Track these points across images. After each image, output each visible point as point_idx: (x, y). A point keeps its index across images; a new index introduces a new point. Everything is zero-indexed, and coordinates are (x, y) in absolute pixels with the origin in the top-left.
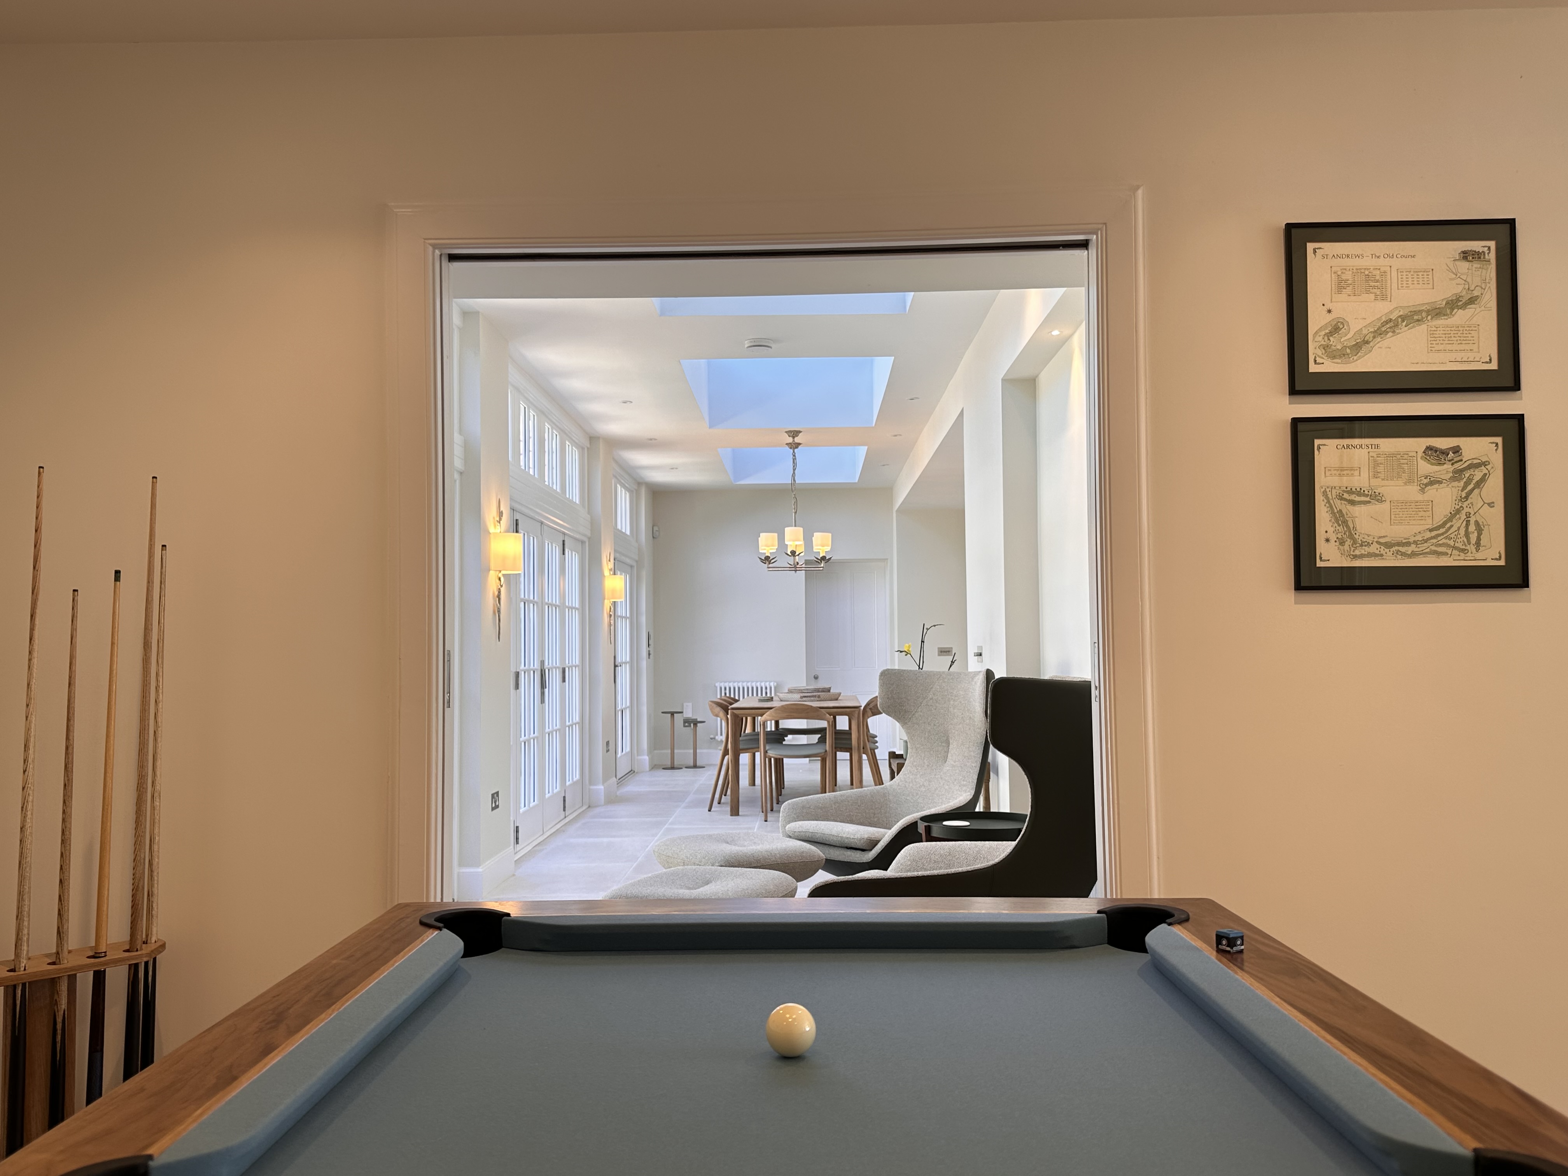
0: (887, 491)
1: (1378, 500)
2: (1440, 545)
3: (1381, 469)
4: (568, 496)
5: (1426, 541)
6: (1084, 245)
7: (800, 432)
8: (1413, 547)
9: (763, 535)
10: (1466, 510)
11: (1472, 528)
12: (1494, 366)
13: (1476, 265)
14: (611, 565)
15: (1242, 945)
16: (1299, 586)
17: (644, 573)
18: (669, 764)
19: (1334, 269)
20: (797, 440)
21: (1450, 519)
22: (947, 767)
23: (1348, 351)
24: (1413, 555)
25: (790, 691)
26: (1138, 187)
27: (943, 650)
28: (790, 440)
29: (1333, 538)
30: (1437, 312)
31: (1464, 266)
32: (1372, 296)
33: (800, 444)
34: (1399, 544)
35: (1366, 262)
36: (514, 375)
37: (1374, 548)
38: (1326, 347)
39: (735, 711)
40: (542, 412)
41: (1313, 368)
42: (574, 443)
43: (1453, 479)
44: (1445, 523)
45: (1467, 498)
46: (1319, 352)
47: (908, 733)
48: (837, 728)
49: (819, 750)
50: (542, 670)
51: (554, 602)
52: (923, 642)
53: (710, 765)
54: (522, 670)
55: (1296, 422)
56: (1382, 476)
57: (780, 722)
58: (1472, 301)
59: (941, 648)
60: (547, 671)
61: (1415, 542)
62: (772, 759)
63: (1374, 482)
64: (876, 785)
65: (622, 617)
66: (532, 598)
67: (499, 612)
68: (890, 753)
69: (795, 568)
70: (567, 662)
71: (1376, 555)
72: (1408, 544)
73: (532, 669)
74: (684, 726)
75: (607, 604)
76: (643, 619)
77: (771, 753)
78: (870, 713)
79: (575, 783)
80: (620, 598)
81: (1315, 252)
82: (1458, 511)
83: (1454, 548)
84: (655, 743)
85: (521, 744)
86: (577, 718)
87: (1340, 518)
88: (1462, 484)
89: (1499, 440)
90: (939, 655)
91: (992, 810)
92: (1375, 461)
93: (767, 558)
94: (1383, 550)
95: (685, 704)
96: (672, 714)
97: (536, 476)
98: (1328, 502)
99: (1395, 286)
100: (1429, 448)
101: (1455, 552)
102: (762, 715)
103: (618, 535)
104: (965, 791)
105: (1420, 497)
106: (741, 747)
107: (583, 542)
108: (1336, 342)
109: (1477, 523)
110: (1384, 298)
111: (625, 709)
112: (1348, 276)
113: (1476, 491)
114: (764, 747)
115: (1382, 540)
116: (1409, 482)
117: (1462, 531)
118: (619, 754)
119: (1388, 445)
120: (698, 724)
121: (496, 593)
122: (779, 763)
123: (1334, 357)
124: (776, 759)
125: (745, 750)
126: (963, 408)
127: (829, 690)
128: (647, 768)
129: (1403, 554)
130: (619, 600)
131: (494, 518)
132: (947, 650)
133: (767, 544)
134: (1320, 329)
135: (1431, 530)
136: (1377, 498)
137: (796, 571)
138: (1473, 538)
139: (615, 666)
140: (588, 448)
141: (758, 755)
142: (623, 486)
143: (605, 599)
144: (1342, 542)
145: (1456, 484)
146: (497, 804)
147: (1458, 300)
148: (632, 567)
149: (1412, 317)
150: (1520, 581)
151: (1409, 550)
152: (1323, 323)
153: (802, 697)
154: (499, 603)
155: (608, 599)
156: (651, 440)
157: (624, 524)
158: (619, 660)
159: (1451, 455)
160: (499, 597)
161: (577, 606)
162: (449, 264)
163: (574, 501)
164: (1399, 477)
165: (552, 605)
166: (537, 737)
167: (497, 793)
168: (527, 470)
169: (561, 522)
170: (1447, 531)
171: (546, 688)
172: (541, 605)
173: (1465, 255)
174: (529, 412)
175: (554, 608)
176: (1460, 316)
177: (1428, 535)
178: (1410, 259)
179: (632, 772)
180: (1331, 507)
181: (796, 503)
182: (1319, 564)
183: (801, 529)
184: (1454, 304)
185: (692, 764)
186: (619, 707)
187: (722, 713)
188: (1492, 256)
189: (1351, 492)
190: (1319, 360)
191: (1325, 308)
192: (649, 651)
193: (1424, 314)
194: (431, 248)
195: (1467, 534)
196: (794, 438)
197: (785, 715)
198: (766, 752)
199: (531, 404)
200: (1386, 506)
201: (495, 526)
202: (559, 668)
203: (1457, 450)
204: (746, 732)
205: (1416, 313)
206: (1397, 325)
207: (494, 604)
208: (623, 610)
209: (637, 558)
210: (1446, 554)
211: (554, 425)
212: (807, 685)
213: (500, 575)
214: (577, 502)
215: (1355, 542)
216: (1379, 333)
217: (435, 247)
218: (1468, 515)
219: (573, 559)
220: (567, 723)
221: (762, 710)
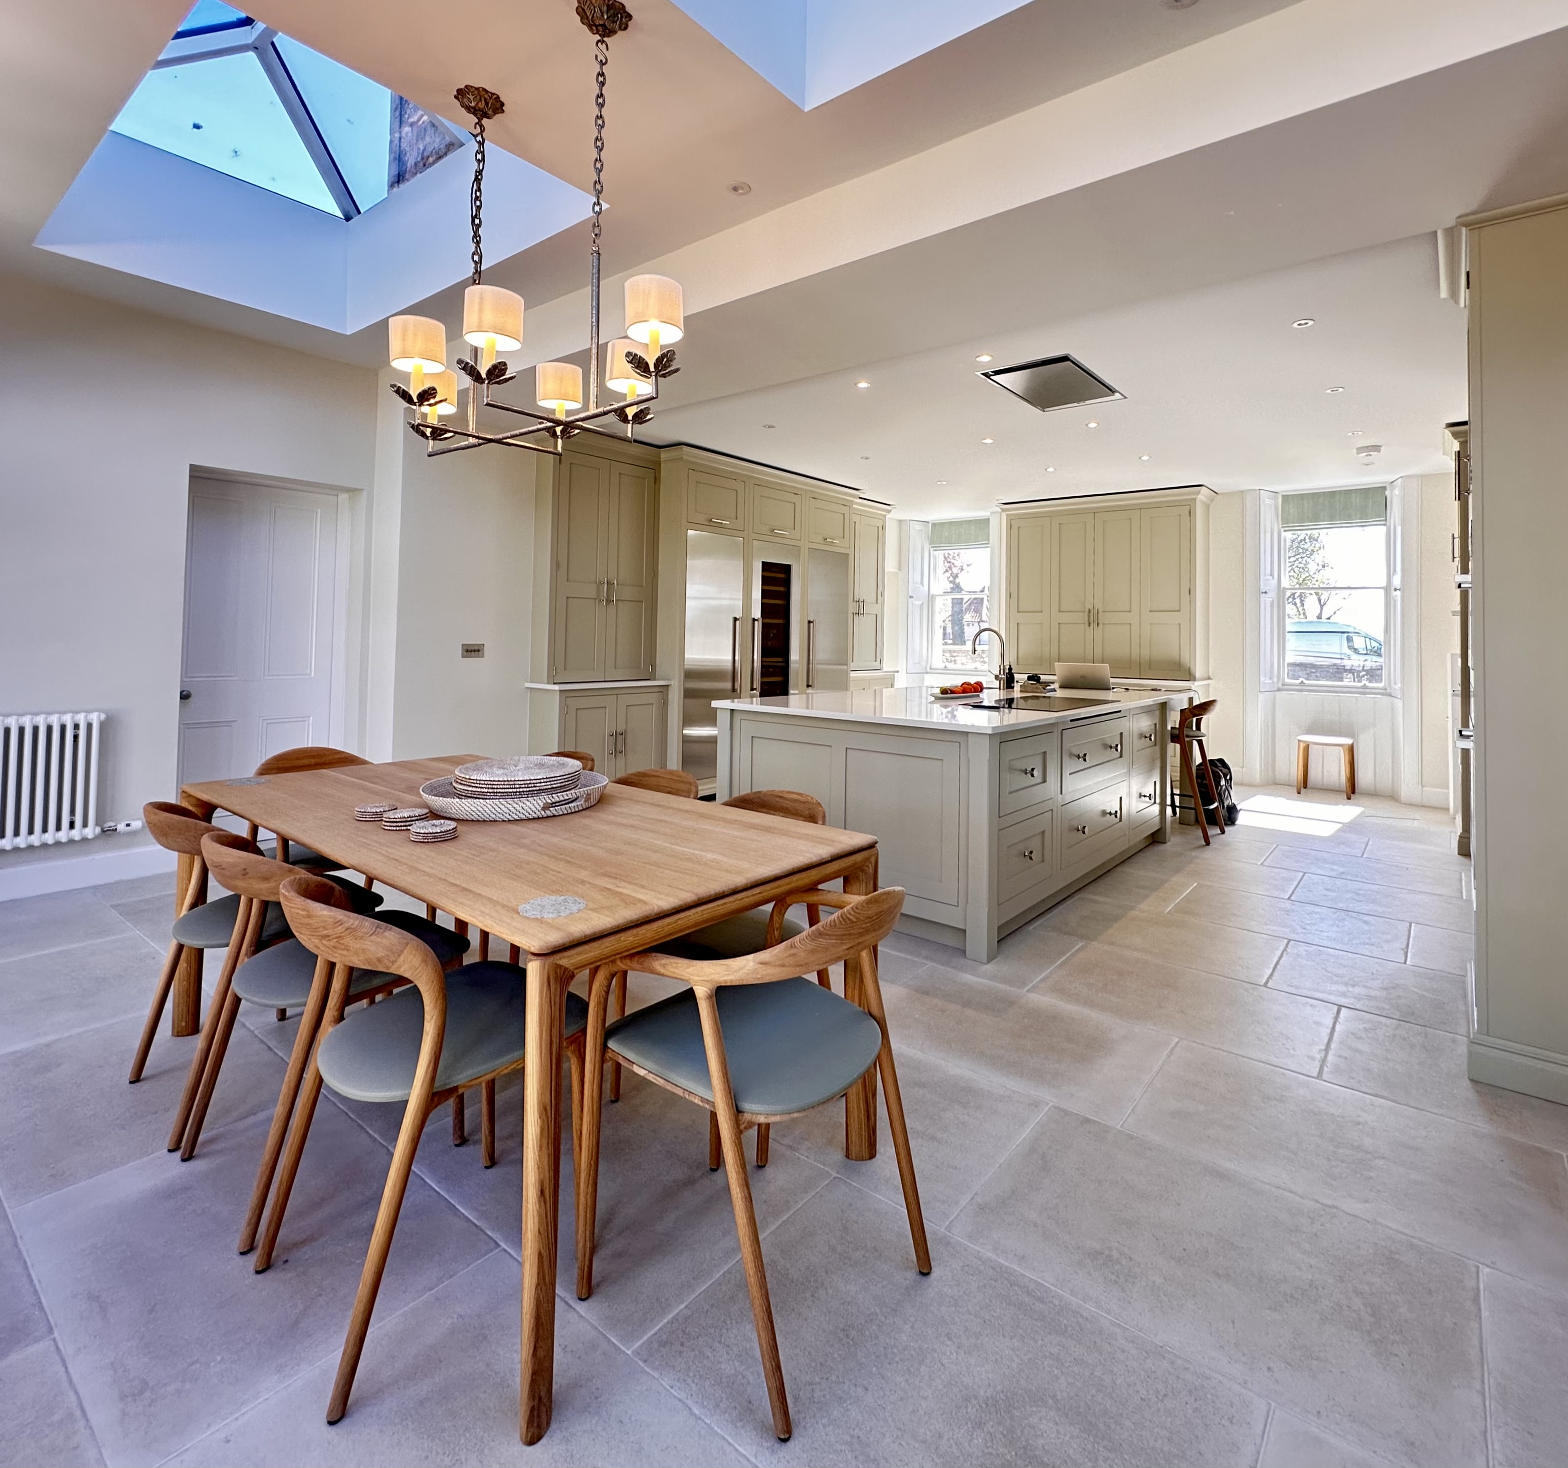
27: (470, 648)
59: (466, 645)
90: (463, 656)
132: (476, 648)
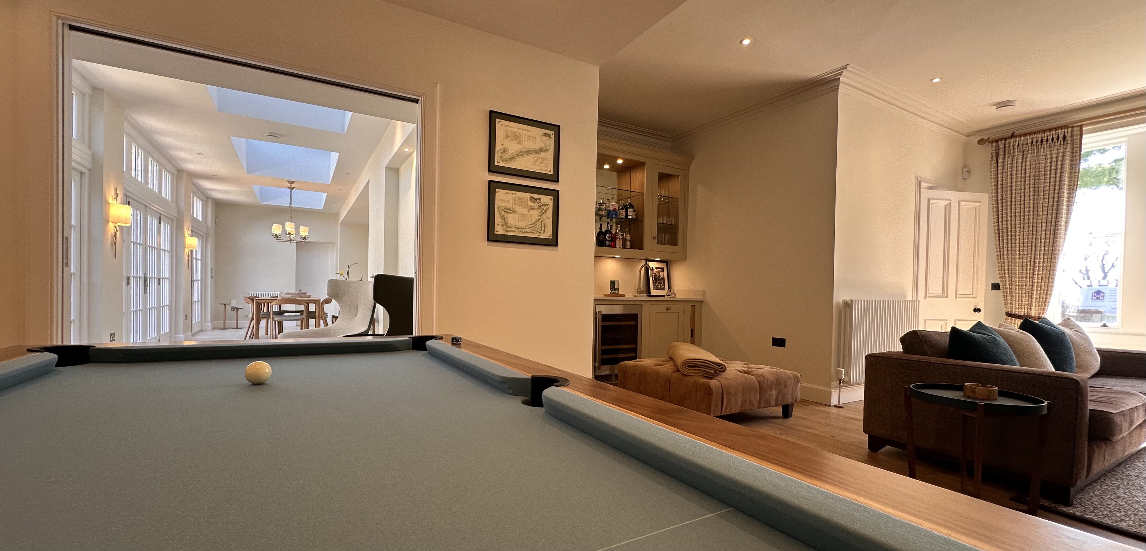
0: (336, 215)
1: (515, 213)
2: (534, 230)
3: (516, 202)
4: (163, 196)
5: (529, 228)
6: (416, 101)
7: (294, 182)
8: (525, 230)
9: (274, 225)
10: (541, 219)
11: (543, 225)
12: (552, 173)
13: (548, 138)
14: (190, 232)
15: (461, 341)
16: (489, 240)
17: (210, 240)
18: (223, 327)
19: (505, 130)
20: (293, 185)
21: (536, 222)
22: (357, 318)
23: (508, 160)
24: (525, 232)
25: (287, 294)
26: (438, 83)
28: (289, 185)
29: (500, 224)
30: (536, 152)
31: (545, 138)
32: (516, 142)
33: (294, 188)
34: (521, 228)
35: (515, 130)
36: (127, 127)
37: (513, 229)
38: (501, 157)
39: (258, 301)
40: (147, 151)
41: (496, 164)
42: (168, 171)
43: (538, 209)
44: (535, 223)
45: (542, 215)
46: (499, 158)
47: (340, 306)
48: (310, 310)
49: (301, 317)
50: (145, 278)
51: (153, 246)
52: (348, 270)
53: (244, 328)
54: (132, 277)
55: (490, 181)
56: (516, 204)
57: (282, 305)
58: (547, 150)
60: (148, 279)
61: (526, 228)
62: (277, 322)
63: (515, 206)
64: (325, 326)
65: (196, 259)
66: (139, 242)
67: (115, 243)
68: (332, 316)
69: (291, 241)
70: (162, 276)
71: (513, 231)
72: (524, 229)
73: (138, 277)
74: (232, 310)
75: (187, 251)
76: (209, 261)
77: (276, 319)
78: (324, 303)
79: (165, 334)
80: (195, 248)
81: (499, 123)
82: (539, 219)
83: (537, 231)
84: (215, 317)
85: (131, 312)
86: (167, 303)
87: (503, 218)
88: (540, 211)
89: (552, 197)
91: (375, 333)
92: (515, 199)
93: (276, 235)
94: (516, 230)
95: (232, 301)
96: (225, 305)
97: (142, 182)
98: (499, 211)
99: (524, 140)
100: (531, 197)
101: (538, 233)
102: (271, 303)
103: (194, 220)
104: (364, 327)
105: (527, 213)
106: (261, 316)
107: (172, 220)
108: (505, 156)
109: (544, 224)
110: (520, 143)
111: (198, 301)
112: (509, 133)
113: (545, 213)
114: (273, 316)
115: (516, 227)
116: (525, 207)
117: (540, 226)
118: (194, 322)
119: (519, 194)
120: (239, 310)
121: (114, 234)
122: (280, 323)
123: (503, 161)
124: (278, 322)
125: (263, 318)
126: (369, 180)
127: (306, 294)
128: (210, 328)
129: (522, 232)
130: (194, 249)
131: (112, 196)
133: (276, 229)
134: (500, 150)
135: (531, 225)
136: (515, 212)
137: (291, 242)
138: (543, 229)
139: (192, 281)
140: (176, 175)
141: (269, 320)
142: (198, 197)
143: (185, 248)
144: (503, 226)
145: (538, 210)
146: (114, 339)
147: (542, 149)
148: (203, 236)
149: (528, 152)
150: (555, 244)
151: (524, 231)
152: (500, 148)
153: (292, 296)
154: (116, 239)
155: (187, 248)
156: (214, 175)
157: (198, 214)
158: (194, 278)
159: (538, 200)
160: (115, 236)
161: (168, 250)
162: (70, 31)
163: (167, 198)
164: (522, 206)
165: (153, 247)
166: (142, 310)
167: (114, 334)
168: (136, 178)
169: (158, 207)
170: (535, 225)
171: (147, 286)
172: (145, 246)
173: (545, 135)
174: (138, 150)
175: (153, 249)
176: (543, 155)
177: (530, 226)
178: (528, 132)
179: (201, 330)
180: (500, 213)
181: (292, 215)
182: (495, 233)
183: (294, 224)
184: (541, 150)
185: (235, 327)
186: (194, 300)
187: (251, 302)
188: (553, 136)
189: (506, 209)
190: (498, 161)
191: (501, 143)
192: (212, 276)
193: (532, 152)
194: (55, 18)
195: (541, 228)
196: (291, 184)
197: (283, 302)
198: (273, 318)
199: (139, 146)
200: (517, 215)
201: (113, 200)
202: (156, 278)
203: (540, 199)
204: (264, 311)
205: (529, 151)
206: (523, 154)
207: (112, 240)
208: (197, 255)
209: (206, 232)
210: (535, 233)
211: (155, 160)
212: (296, 291)
213: (116, 225)
214: (169, 200)
215: (507, 226)
216: (518, 155)
217: (58, 18)
218: (542, 221)
219: (166, 228)
220: (161, 305)
221: (271, 301)
